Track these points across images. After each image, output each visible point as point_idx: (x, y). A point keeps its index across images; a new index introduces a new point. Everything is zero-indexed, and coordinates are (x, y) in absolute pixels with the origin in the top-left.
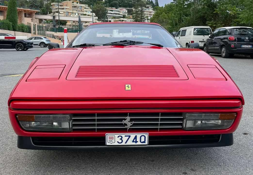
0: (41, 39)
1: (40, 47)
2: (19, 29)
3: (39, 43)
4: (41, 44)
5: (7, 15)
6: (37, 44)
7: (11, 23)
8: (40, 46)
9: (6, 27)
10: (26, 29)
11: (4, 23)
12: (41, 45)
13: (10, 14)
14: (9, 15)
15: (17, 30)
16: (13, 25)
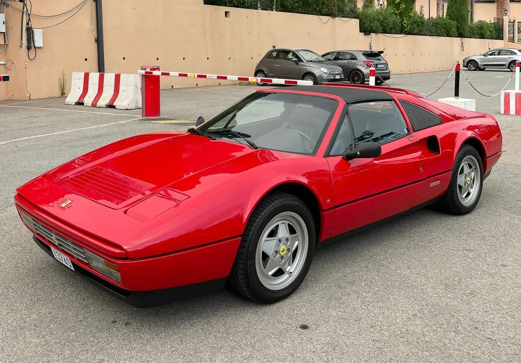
0: (513, 53)
1: (509, 70)
2: (474, 33)
3: (507, 63)
4: (512, 65)
5: (448, 7)
6: (503, 65)
7: (454, 23)
8: (509, 68)
9: (441, 32)
10: (490, 32)
11: (438, 24)
12: (512, 67)
13: (454, 5)
14: (451, 8)
15: (467, 34)
16: (457, 25)
